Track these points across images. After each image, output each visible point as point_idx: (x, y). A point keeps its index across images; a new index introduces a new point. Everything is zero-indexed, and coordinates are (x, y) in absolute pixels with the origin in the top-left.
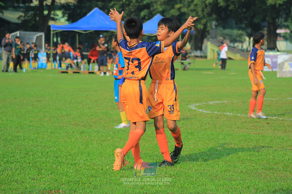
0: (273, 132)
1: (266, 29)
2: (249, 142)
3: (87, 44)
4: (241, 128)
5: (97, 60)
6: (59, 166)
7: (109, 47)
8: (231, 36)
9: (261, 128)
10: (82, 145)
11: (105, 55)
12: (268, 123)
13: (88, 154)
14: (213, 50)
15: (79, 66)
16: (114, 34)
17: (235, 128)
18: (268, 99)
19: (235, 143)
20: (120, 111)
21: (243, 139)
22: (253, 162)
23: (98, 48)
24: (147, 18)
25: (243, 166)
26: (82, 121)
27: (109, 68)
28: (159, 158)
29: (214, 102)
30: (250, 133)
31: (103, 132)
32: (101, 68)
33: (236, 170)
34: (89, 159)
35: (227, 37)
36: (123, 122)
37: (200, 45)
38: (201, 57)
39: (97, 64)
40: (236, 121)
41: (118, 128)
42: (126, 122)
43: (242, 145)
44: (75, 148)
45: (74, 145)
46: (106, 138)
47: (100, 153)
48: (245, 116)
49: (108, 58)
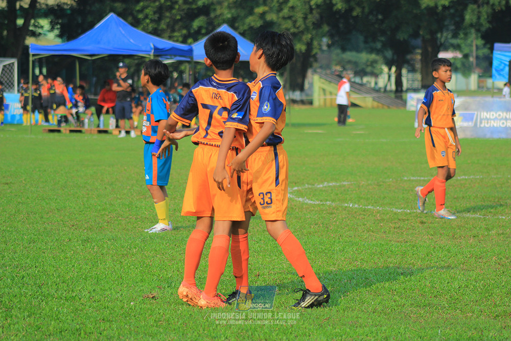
0: (432, 239)
1: (419, 51)
2: (388, 258)
3: (94, 79)
4: (373, 232)
5: (113, 108)
6: (44, 301)
7: (135, 85)
8: (356, 64)
9: (411, 231)
10: (86, 263)
11: (129, 99)
12: (422, 223)
13: (96, 280)
14: (324, 90)
15: (81, 119)
16: (144, 62)
17: (364, 231)
18: (422, 178)
19: (362, 259)
20: (155, 200)
21: (378, 251)
22: (395, 293)
23: (115, 87)
24: (203, 31)
25: (377, 301)
26: (85, 220)
27: (136, 124)
28: (225, 287)
29: (326, 184)
30: (390, 241)
31: (125, 239)
32: (121, 122)
33: (364, 307)
34: (98, 288)
35: (348, 66)
36: (160, 221)
37: (300, 80)
38: (303, 102)
39: (114, 116)
40: (364, 218)
41: (151, 232)
42: (166, 222)
43: (376, 261)
44: (72, 269)
45: (71, 264)
46: (128, 250)
47: (118, 277)
48: (381, 209)
49: (133, 105)
